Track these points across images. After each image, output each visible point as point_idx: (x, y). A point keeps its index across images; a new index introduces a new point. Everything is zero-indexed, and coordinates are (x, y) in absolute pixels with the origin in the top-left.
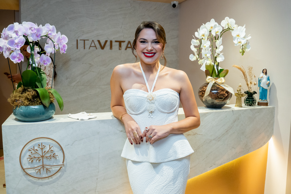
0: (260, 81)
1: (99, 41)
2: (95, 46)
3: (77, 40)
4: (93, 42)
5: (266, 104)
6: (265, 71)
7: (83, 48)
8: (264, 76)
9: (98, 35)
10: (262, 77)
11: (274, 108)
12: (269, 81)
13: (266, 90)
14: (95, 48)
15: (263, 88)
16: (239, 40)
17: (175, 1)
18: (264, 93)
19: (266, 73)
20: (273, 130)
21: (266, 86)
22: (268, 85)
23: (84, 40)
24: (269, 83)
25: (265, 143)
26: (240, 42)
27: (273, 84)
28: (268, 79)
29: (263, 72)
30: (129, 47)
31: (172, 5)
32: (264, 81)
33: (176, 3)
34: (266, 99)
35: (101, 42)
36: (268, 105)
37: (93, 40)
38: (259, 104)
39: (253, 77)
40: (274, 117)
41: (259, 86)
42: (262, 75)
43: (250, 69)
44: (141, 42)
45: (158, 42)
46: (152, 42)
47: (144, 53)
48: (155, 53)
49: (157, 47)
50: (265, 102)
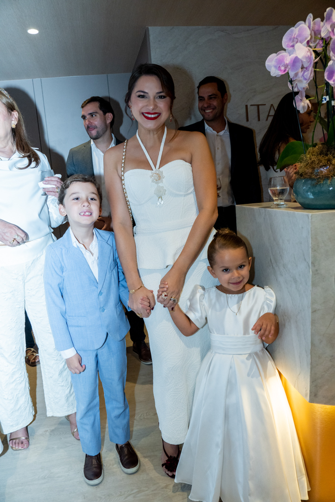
3: (247, 106)
4: (272, 107)
7: (257, 119)
9: (279, 96)
23: (258, 106)
37: (272, 105)
44: (139, 96)
45: (164, 97)
46: (154, 98)
47: (143, 113)
48: (159, 114)
49: (162, 104)
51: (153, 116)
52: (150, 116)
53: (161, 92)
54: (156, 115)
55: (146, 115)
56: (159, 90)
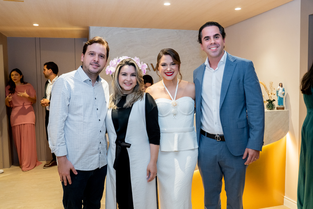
0: (277, 92)
1: (152, 64)
2: (149, 69)
5: (283, 108)
6: (281, 85)
8: (281, 88)
9: (151, 60)
10: (279, 89)
11: (288, 111)
12: (284, 92)
13: (282, 98)
14: (149, 70)
15: (280, 97)
18: (281, 101)
19: (282, 86)
20: (288, 127)
21: (282, 95)
22: (284, 94)
24: (284, 93)
27: (287, 94)
28: (284, 90)
29: (280, 86)
32: (281, 91)
35: (153, 65)
36: (285, 109)
37: (147, 64)
38: (278, 108)
39: (273, 89)
40: (289, 118)
41: (278, 96)
42: (279, 87)
43: (271, 84)
44: (163, 65)
45: (175, 64)
46: (170, 65)
47: (165, 73)
48: (174, 72)
49: (174, 67)
50: (282, 107)
51: (170, 74)
52: (169, 74)
53: (173, 62)
54: (172, 73)
55: (167, 74)
56: (172, 61)
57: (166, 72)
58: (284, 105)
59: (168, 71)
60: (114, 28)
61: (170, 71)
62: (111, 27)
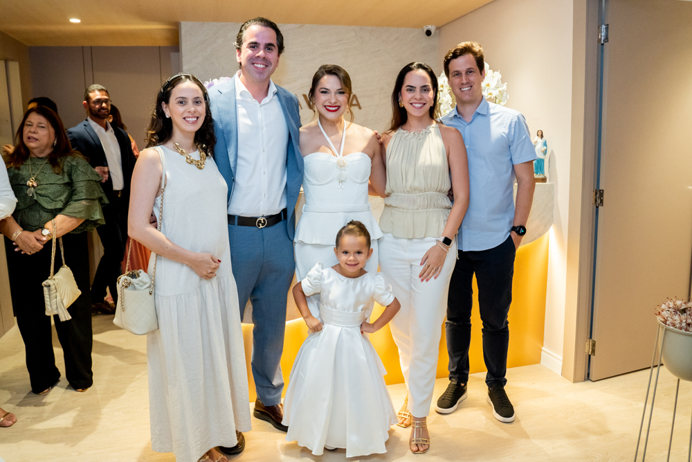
6: (540, 134)
8: (540, 141)
9: (304, 87)
10: (536, 142)
11: (552, 186)
12: (545, 148)
15: (538, 158)
16: (489, 91)
17: (429, 24)
18: (540, 165)
19: (542, 136)
21: (542, 154)
22: (545, 152)
24: (546, 150)
25: (540, 235)
26: (491, 94)
27: (552, 151)
28: (545, 144)
29: (538, 135)
30: (354, 105)
31: (425, 31)
32: (539, 146)
33: (432, 28)
34: (543, 173)
36: (547, 181)
40: (553, 197)
42: (536, 138)
44: (322, 92)
45: (343, 93)
46: (336, 93)
47: (325, 106)
48: (339, 107)
49: (342, 98)
50: (541, 176)
51: (334, 109)
52: (331, 109)
53: (340, 90)
54: (336, 108)
55: (328, 108)
56: (339, 87)
57: (327, 104)
58: (547, 174)
59: (330, 103)
60: (229, 23)
61: (335, 103)
62: (224, 23)
